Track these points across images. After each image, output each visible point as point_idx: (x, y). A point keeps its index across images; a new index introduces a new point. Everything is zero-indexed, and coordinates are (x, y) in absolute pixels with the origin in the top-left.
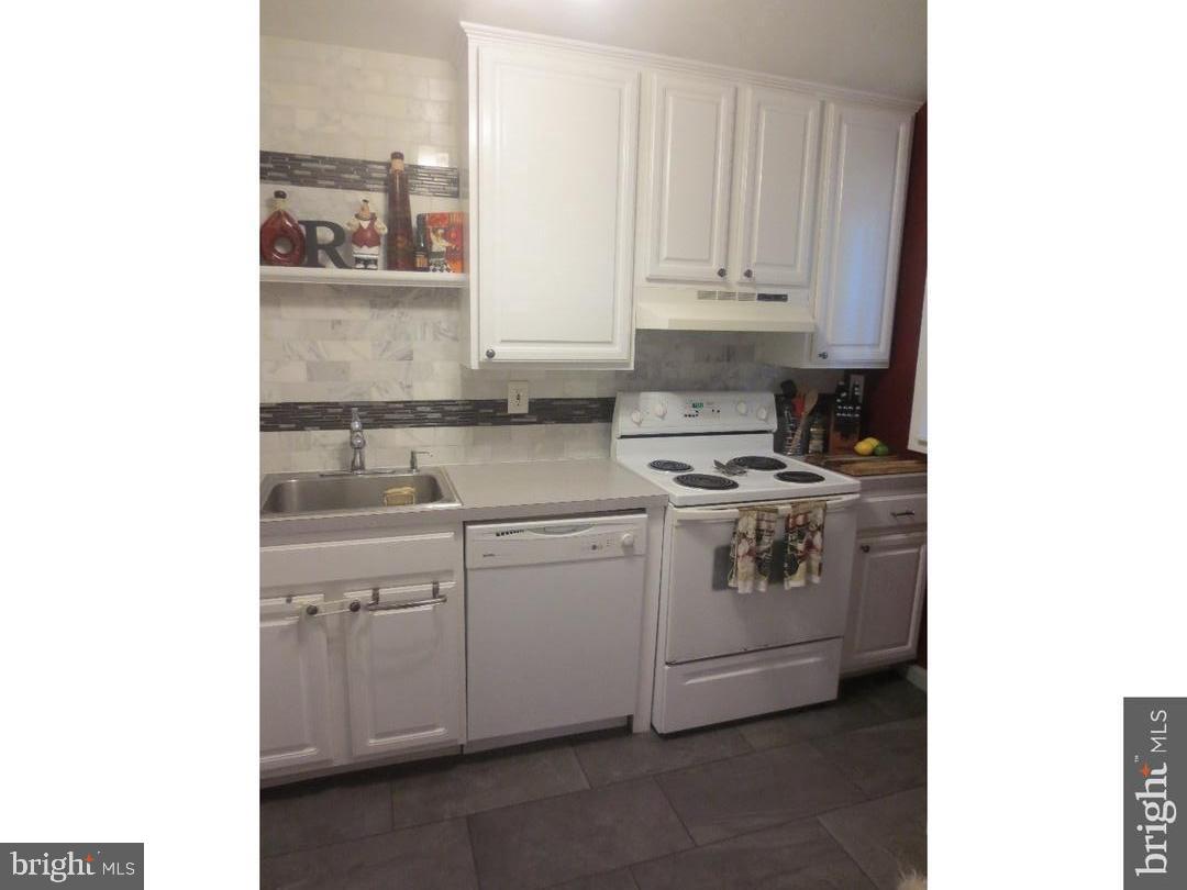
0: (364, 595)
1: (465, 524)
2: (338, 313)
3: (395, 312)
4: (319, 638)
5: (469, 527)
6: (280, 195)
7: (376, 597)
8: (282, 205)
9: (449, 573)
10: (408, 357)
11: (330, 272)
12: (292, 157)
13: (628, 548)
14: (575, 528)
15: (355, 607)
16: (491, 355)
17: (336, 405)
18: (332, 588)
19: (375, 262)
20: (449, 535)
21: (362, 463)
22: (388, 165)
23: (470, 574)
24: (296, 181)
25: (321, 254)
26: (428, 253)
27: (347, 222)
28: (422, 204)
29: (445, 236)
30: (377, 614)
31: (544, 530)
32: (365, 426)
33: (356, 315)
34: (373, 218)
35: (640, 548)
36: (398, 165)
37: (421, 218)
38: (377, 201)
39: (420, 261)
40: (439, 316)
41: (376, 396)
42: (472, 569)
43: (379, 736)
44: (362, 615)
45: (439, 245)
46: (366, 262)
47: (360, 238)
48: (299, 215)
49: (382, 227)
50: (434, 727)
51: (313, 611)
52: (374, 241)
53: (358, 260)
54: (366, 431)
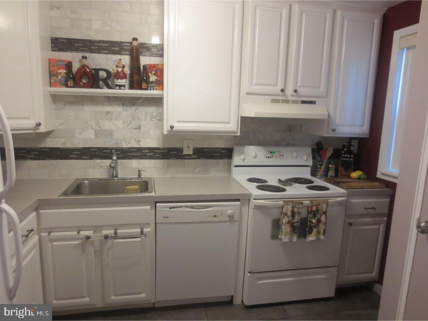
0: (110, 232)
1: (156, 203)
2: (109, 109)
3: (134, 108)
4: (91, 250)
5: (158, 204)
6: (84, 58)
7: (116, 233)
8: (85, 62)
9: (148, 224)
10: (139, 128)
11: (105, 91)
12: (90, 41)
13: (231, 218)
14: (207, 207)
15: (106, 237)
16: (172, 127)
17: (107, 149)
18: (97, 228)
19: (124, 86)
20: (148, 207)
21: (117, 174)
22: (131, 43)
23: (157, 225)
24: (92, 51)
25: (101, 83)
26: (148, 82)
27: (112, 69)
28: (145, 60)
29: (155, 74)
30: (117, 241)
31: (192, 207)
32: (119, 158)
33: (117, 109)
34: (124, 67)
35: (237, 218)
36: (135, 43)
37: (144, 66)
38: (126, 60)
39: (144, 85)
40: (152, 110)
41: (125, 145)
42: (159, 223)
43: (116, 295)
44: (110, 241)
45: (153, 78)
46: (120, 86)
47: (119, 75)
48: (92, 66)
49: (127, 70)
50: (140, 293)
51: (88, 238)
52: (124, 77)
53: (117, 85)
54: (119, 161)
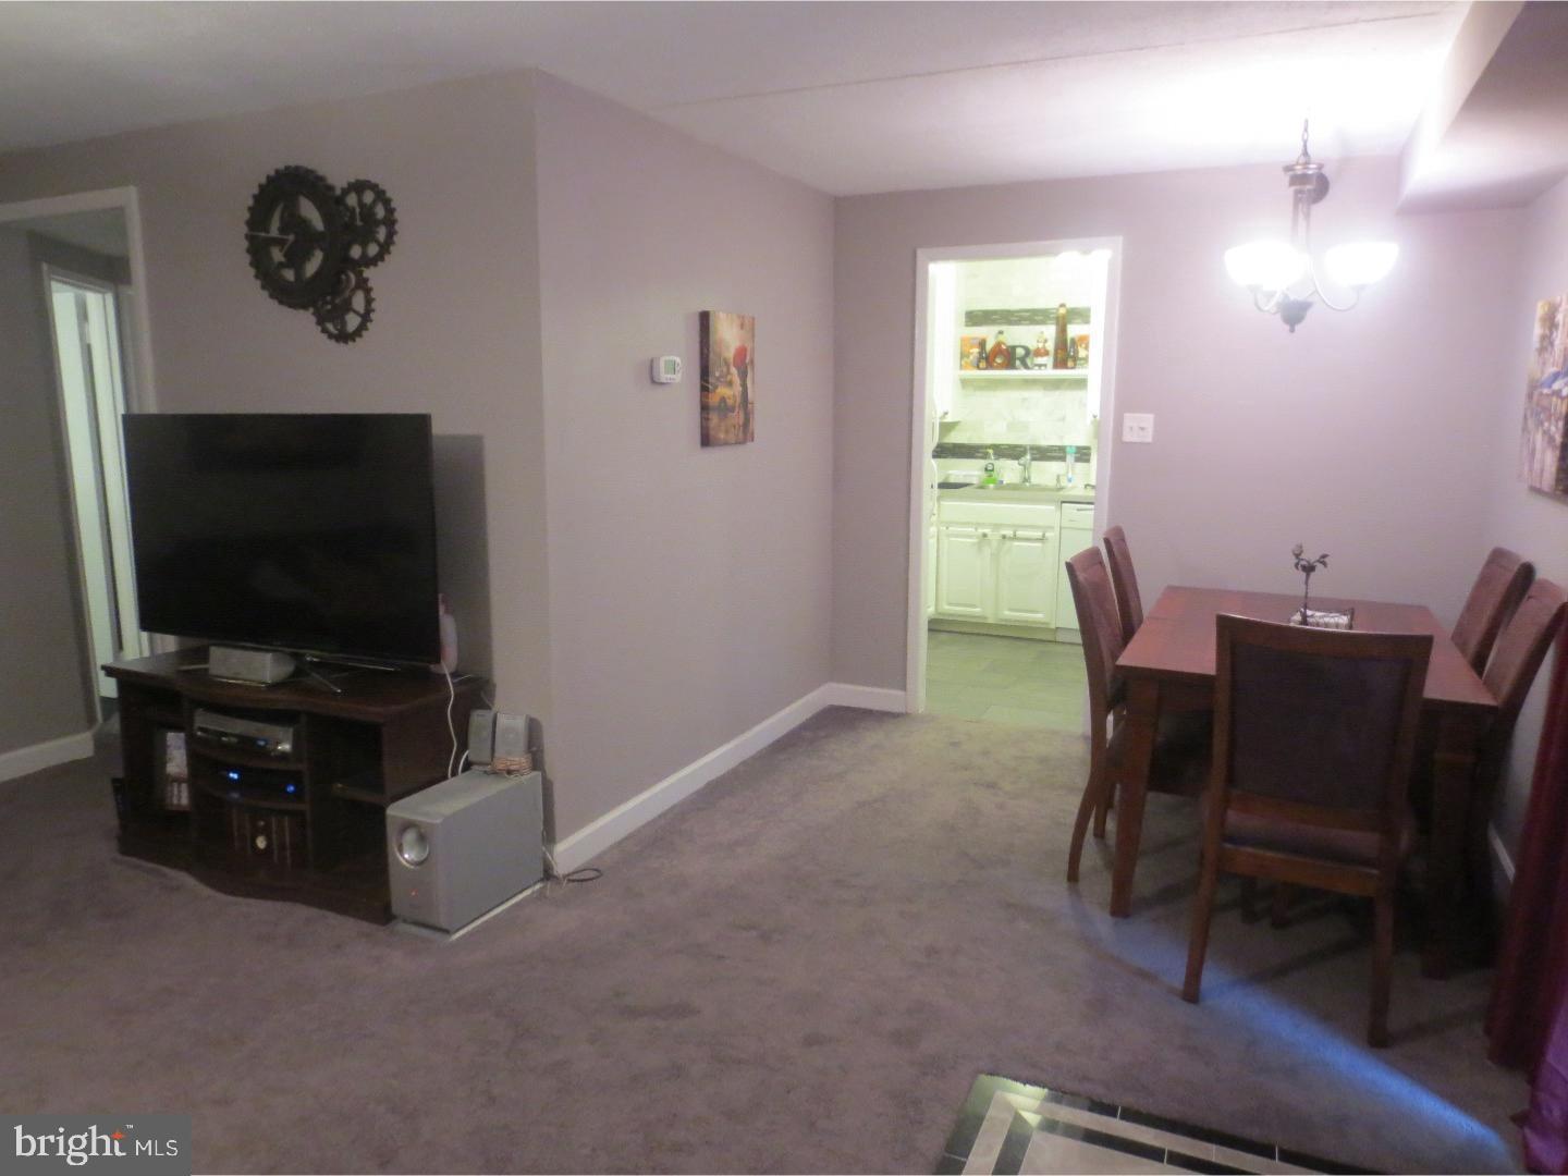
0: (1009, 533)
1: (1062, 502)
2: (1026, 394)
3: (1057, 393)
4: (987, 551)
5: (1064, 505)
6: (1001, 333)
7: (1015, 534)
8: (1001, 338)
9: (1052, 528)
11: (1020, 373)
12: (1009, 311)
15: (1004, 537)
16: (1095, 416)
17: (1020, 446)
18: (996, 527)
19: (1045, 365)
20: (1053, 508)
21: (1029, 477)
22: (1058, 310)
24: (1010, 323)
25: (1018, 363)
26: (1075, 359)
27: (1032, 346)
28: (1073, 331)
30: (1017, 543)
32: (1034, 459)
33: (1036, 395)
34: (1046, 341)
36: (1062, 311)
37: (1073, 340)
38: (1050, 331)
39: (1070, 364)
40: (1075, 395)
41: (1044, 443)
42: (1065, 528)
43: (1011, 610)
44: (1008, 543)
46: (1040, 366)
47: (1038, 353)
48: (1010, 342)
49: (1050, 346)
50: (1037, 612)
51: (985, 535)
52: (1046, 353)
53: (1036, 365)
54: (1034, 463)
